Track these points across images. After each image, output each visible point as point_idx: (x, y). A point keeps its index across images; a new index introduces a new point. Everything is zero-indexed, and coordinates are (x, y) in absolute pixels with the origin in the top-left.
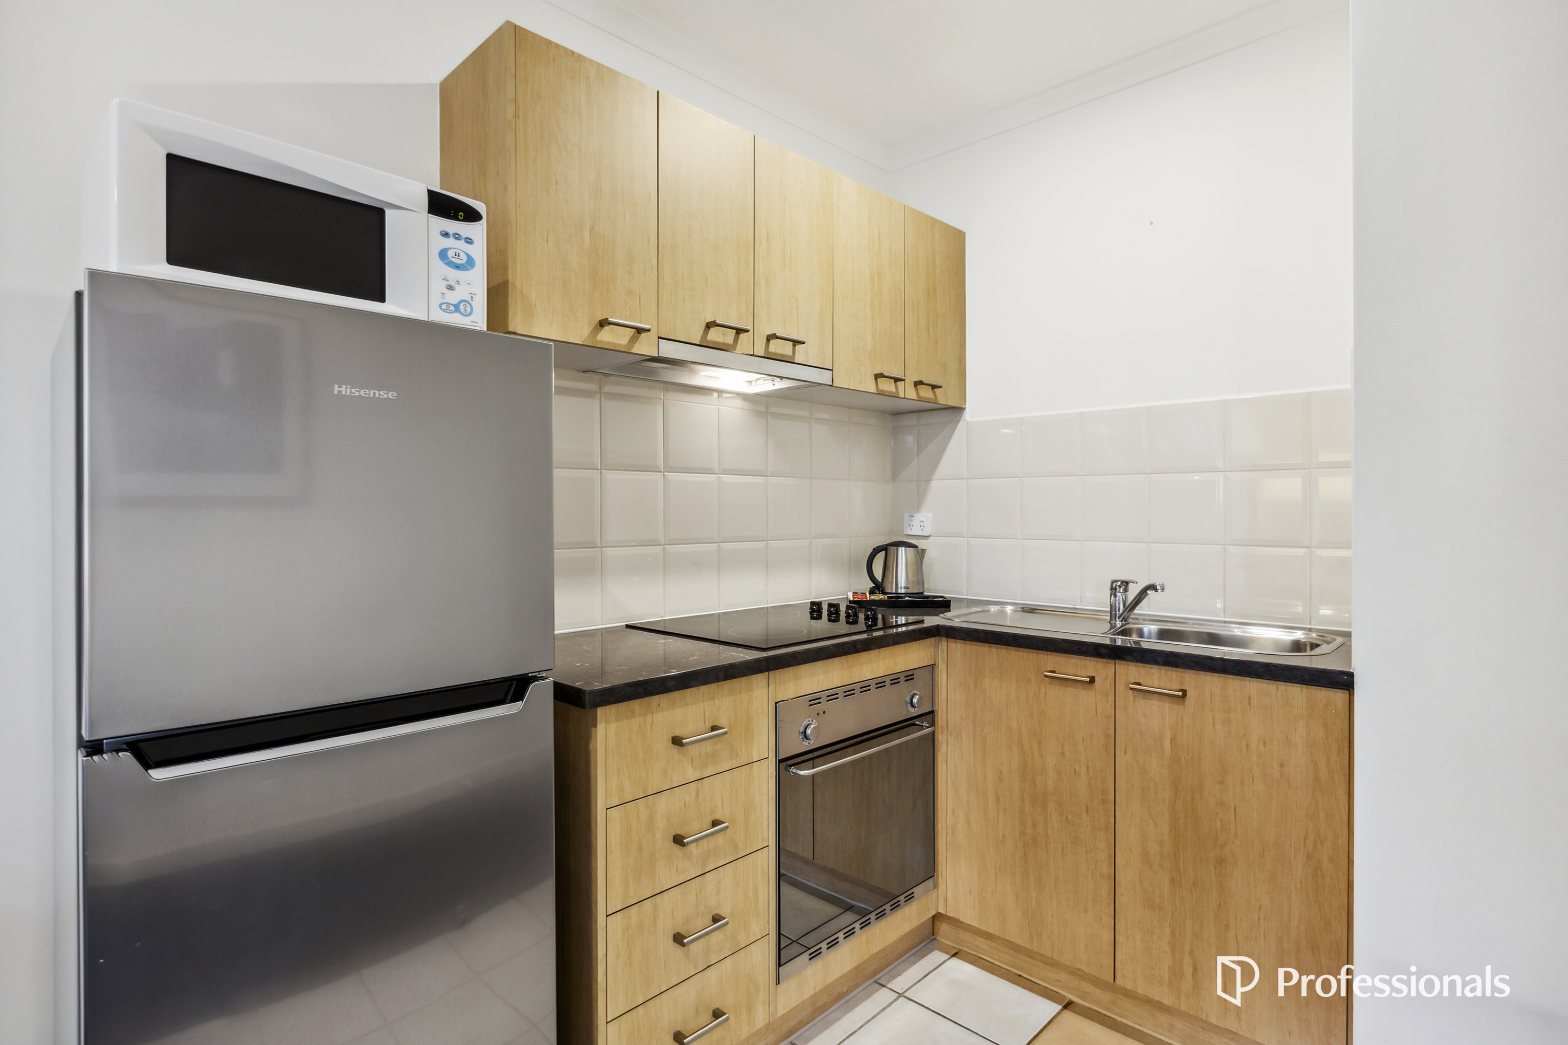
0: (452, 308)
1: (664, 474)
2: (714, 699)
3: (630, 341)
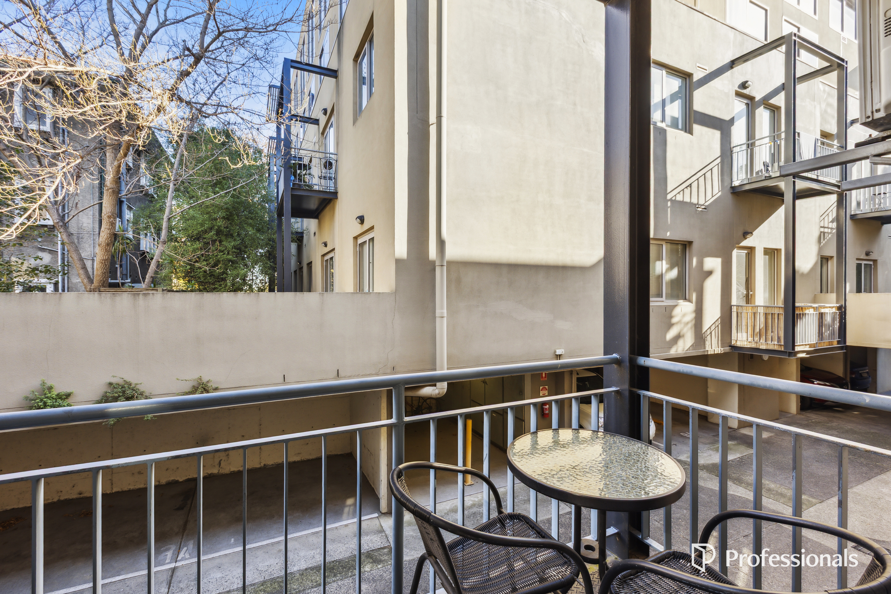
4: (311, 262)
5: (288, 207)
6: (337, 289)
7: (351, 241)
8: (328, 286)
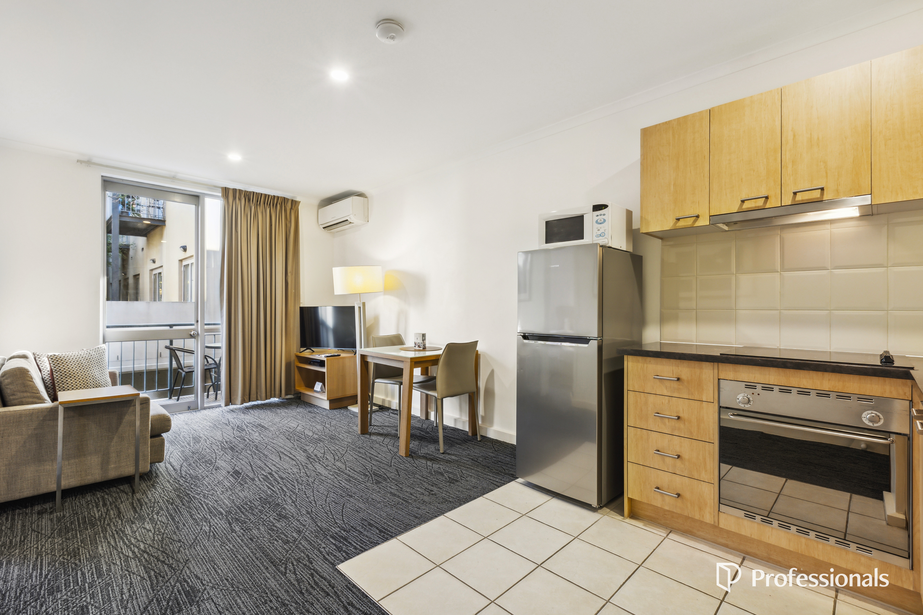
0: (599, 236)
1: (780, 273)
2: (678, 367)
3: (693, 222)
4: (139, 275)
5: (115, 227)
6: (164, 299)
7: (177, 263)
8: (156, 296)
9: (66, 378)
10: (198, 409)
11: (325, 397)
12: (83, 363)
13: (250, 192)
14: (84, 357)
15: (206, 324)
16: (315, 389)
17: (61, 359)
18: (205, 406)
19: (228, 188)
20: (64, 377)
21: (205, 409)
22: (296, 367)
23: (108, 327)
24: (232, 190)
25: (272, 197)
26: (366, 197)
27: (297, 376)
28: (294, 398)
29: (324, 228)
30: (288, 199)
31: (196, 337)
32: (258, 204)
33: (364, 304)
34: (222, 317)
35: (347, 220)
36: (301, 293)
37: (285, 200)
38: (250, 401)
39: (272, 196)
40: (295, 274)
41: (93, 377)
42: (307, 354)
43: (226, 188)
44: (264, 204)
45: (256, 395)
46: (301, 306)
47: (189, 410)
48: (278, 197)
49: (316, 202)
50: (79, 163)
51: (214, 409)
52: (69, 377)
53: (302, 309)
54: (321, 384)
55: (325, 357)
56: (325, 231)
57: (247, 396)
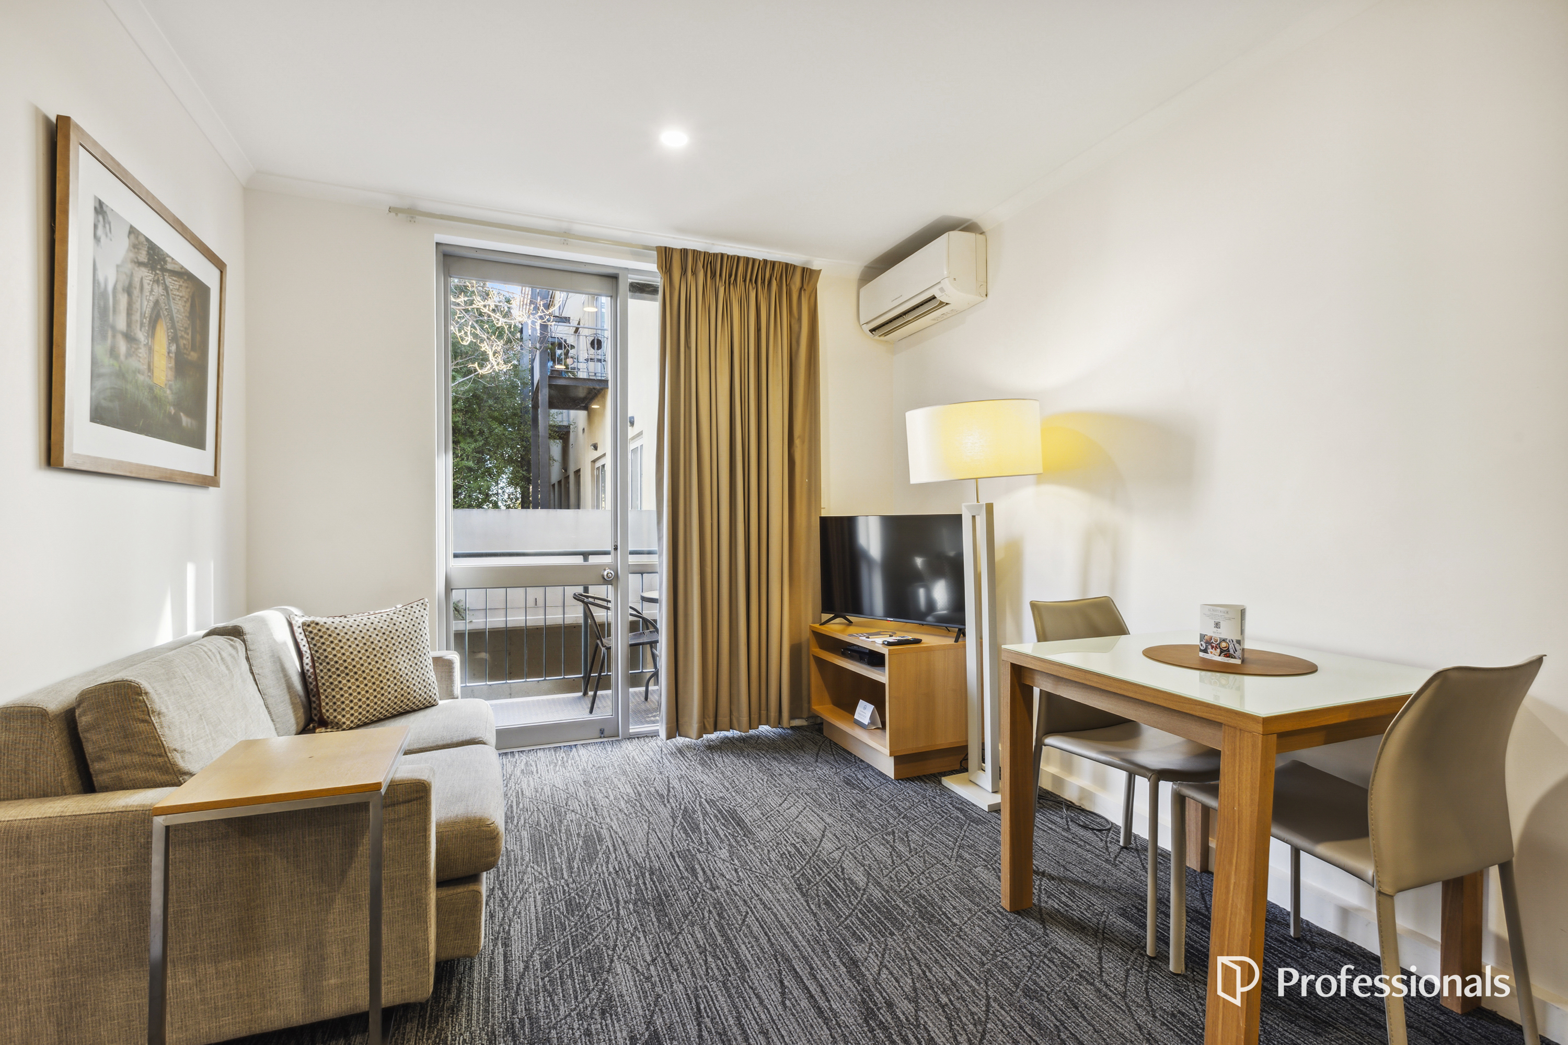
4: (579, 470)
5: (545, 395)
9: (339, 675)
10: (618, 736)
11: (885, 747)
12: (376, 642)
13: (716, 255)
14: (378, 628)
15: (632, 553)
16: (856, 717)
17: (329, 632)
18: (631, 731)
19: (669, 248)
20: (334, 673)
21: (631, 738)
22: (812, 658)
23: (456, 556)
24: (679, 252)
25: (761, 264)
26: (982, 233)
27: (814, 677)
28: (807, 727)
29: (872, 331)
30: (795, 266)
31: (614, 582)
32: (732, 282)
33: (990, 508)
34: (660, 538)
35: (934, 298)
36: (822, 486)
37: (788, 268)
38: (716, 730)
39: (760, 261)
40: (810, 441)
41: (395, 675)
42: (836, 628)
43: (666, 248)
44: (745, 281)
45: (728, 718)
46: (823, 515)
47: (601, 737)
48: (773, 264)
49: (855, 269)
50: (392, 214)
51: (647, 740)
52: (343, 675)
53: (824, 521)
54: (871, 708)
55: (883, 644)
56: (876, 336)
57: (710, 721)
